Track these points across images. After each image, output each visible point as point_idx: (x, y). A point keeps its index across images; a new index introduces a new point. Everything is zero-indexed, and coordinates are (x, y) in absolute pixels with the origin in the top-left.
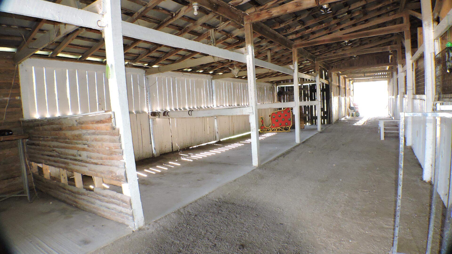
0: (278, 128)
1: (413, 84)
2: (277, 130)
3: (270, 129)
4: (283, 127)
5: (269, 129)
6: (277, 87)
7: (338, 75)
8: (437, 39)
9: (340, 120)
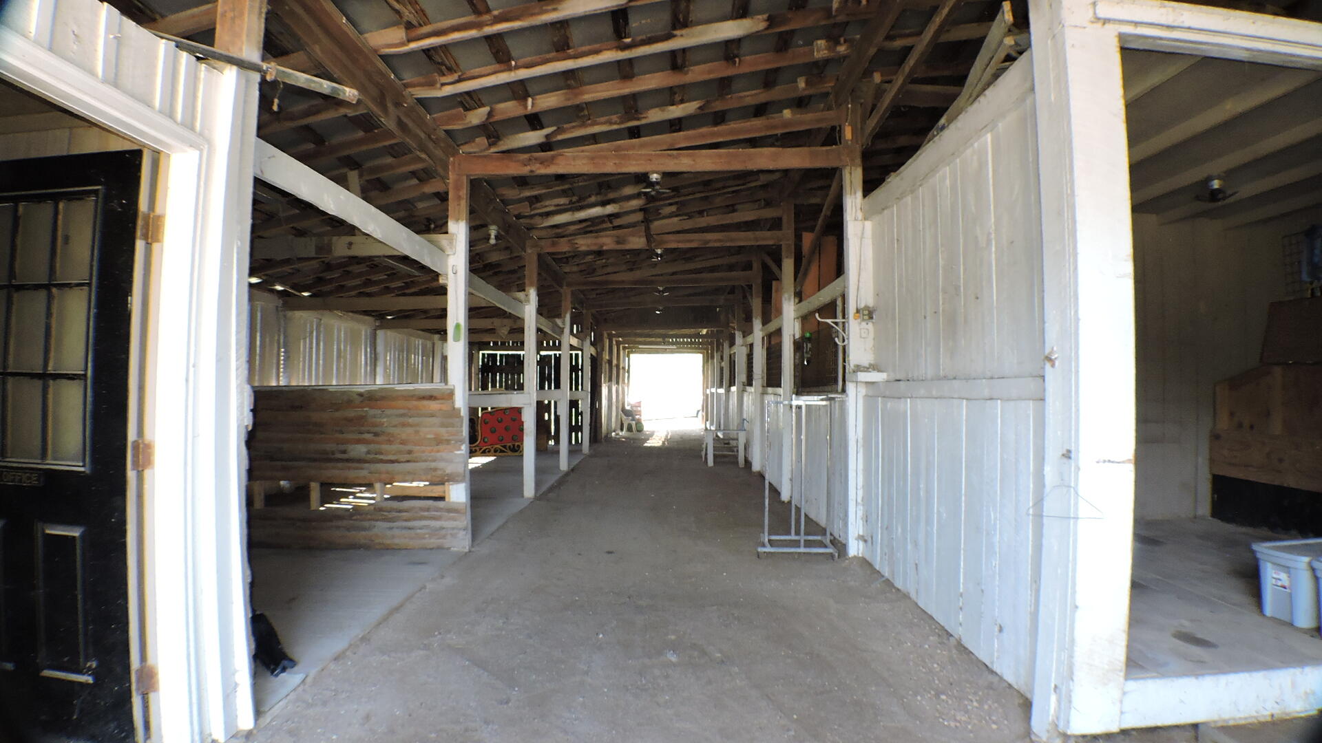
0: (496, 446)
1: (763, 371)
2: (492, 450)
3: (477, 448)
4: (508, 444)
5: (474, 449)
6: (479, 353)
7: (610, 338)
8: (798, 318)
9: (609, 436)
